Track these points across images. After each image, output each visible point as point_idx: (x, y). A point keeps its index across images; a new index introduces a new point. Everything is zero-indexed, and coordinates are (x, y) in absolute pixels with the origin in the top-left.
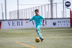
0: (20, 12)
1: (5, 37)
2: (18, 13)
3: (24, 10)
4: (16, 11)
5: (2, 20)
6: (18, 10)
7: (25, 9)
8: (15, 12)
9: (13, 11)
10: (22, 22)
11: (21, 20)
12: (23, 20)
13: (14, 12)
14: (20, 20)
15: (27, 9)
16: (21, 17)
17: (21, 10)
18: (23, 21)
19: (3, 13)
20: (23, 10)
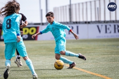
0: (73, 8)
1: (45, 55)
2: (70, 10)
3: (81, 5)
4: (66, 6)
5: (39, 24)
6: (70, 5)
7: (83, 3)
8: (65, 8)
9: (61, 7)
10: (78, 27)
11: (77, 23)
12: (80, 23)
13: (63, 9)
14: (74, 23)
15: (86, 3)
16: (76, 18)
17: (76, 4)
18: (80, 26)
19: (41, 11)
20: (79, 4)
